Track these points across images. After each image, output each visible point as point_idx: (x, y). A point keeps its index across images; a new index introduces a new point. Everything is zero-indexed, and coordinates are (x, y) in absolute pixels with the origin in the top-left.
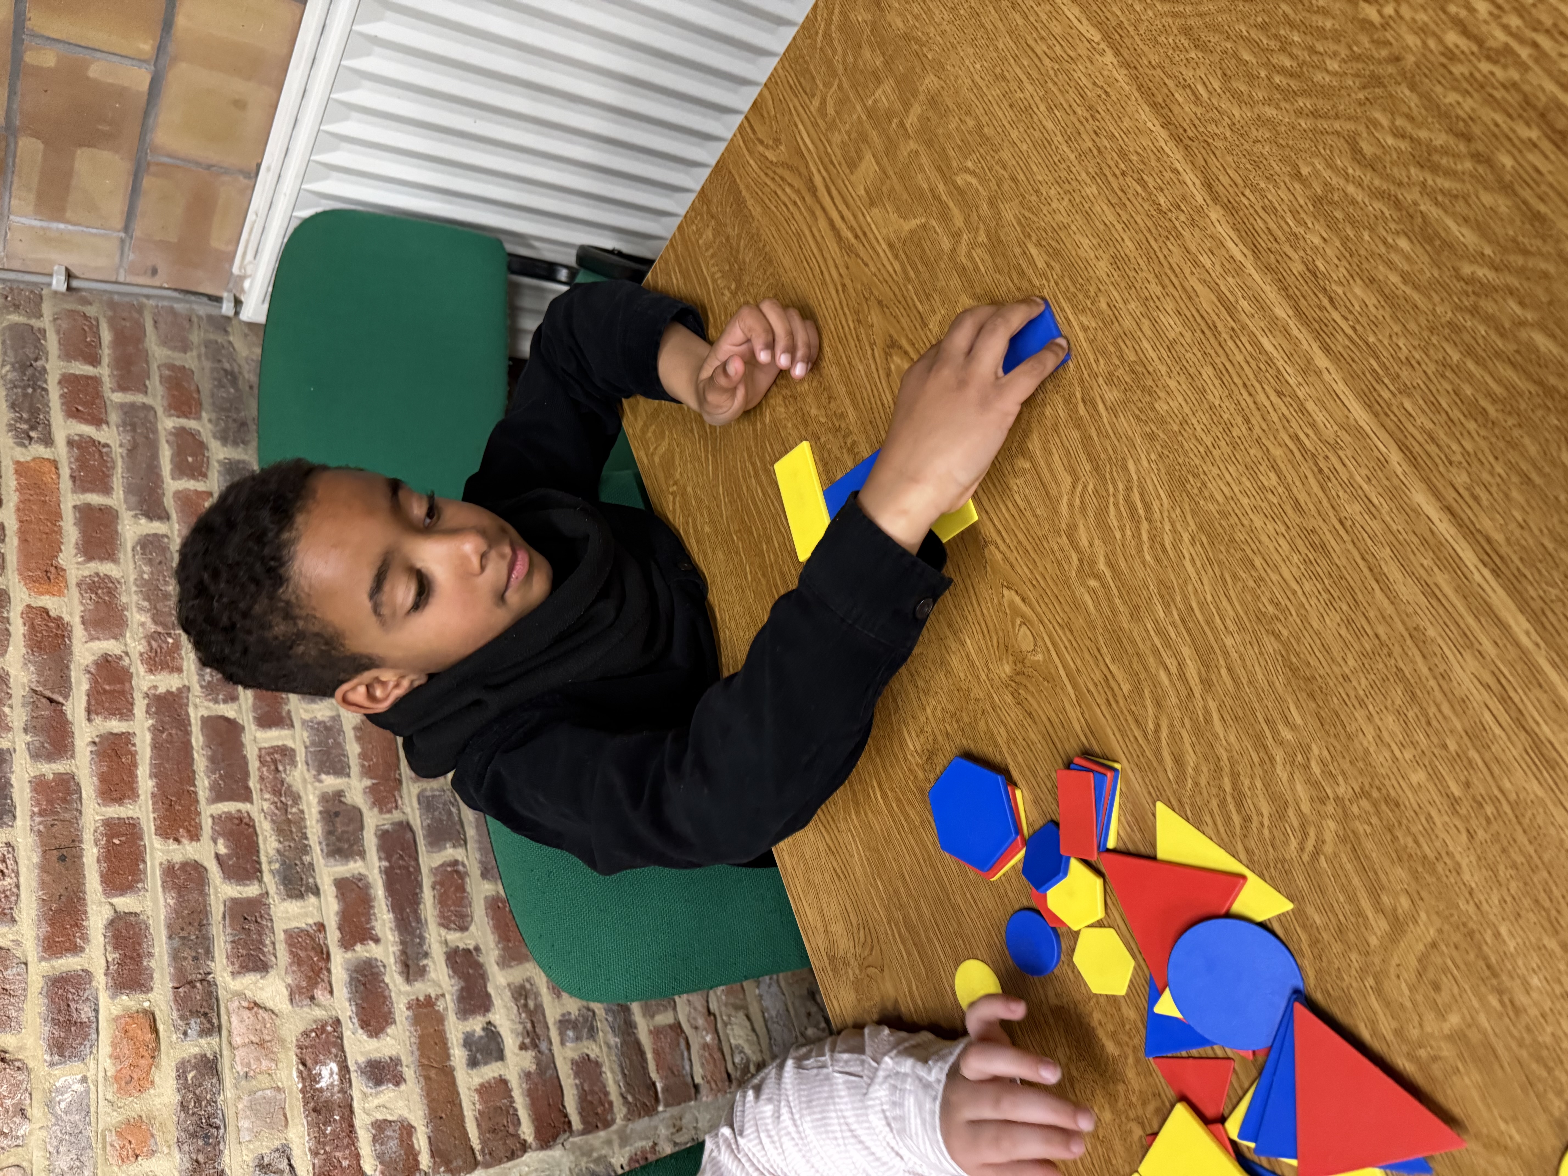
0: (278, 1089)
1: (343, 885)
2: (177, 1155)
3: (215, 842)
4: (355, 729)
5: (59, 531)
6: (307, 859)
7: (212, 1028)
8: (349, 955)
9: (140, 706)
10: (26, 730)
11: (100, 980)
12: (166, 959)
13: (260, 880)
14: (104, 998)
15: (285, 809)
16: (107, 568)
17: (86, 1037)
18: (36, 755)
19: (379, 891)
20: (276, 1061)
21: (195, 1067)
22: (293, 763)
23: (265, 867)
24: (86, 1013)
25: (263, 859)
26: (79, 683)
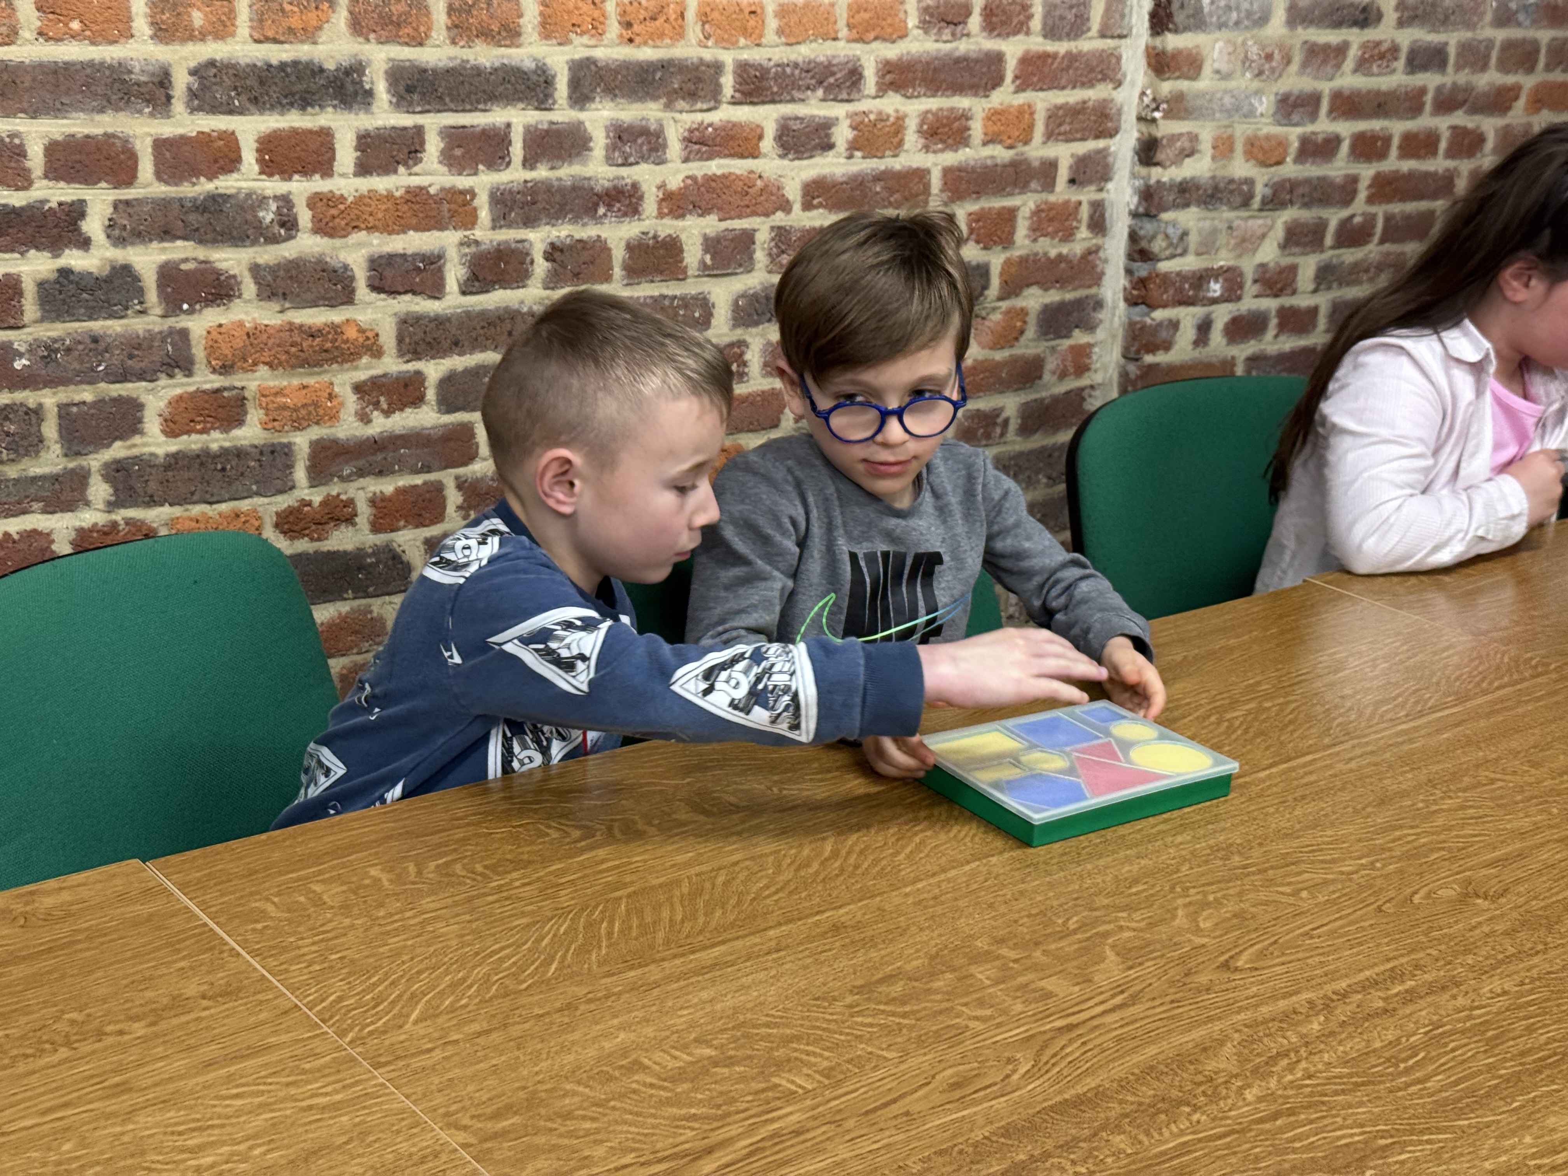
0: (1218, 251)
1: (1314, 312)
3: (1362, 215)
6: (1335, 285)
7: (1264, 205)
8: (1274, 313)
9: (1451, 164)
10: (1453, 83)
11: (1309, 128)
12: (1308, 174)
13: (1331, 248)
14: (1299, 130)
15: (1367, 271)
17: (1284, 118)
18: (1439, 90)
19: (1304, 341)
20: (1233, 251)
21: (1248, 191)
23: (1337, 252)
24: (1295, 118)
25: (1342, 251)
26: (1472, 121)
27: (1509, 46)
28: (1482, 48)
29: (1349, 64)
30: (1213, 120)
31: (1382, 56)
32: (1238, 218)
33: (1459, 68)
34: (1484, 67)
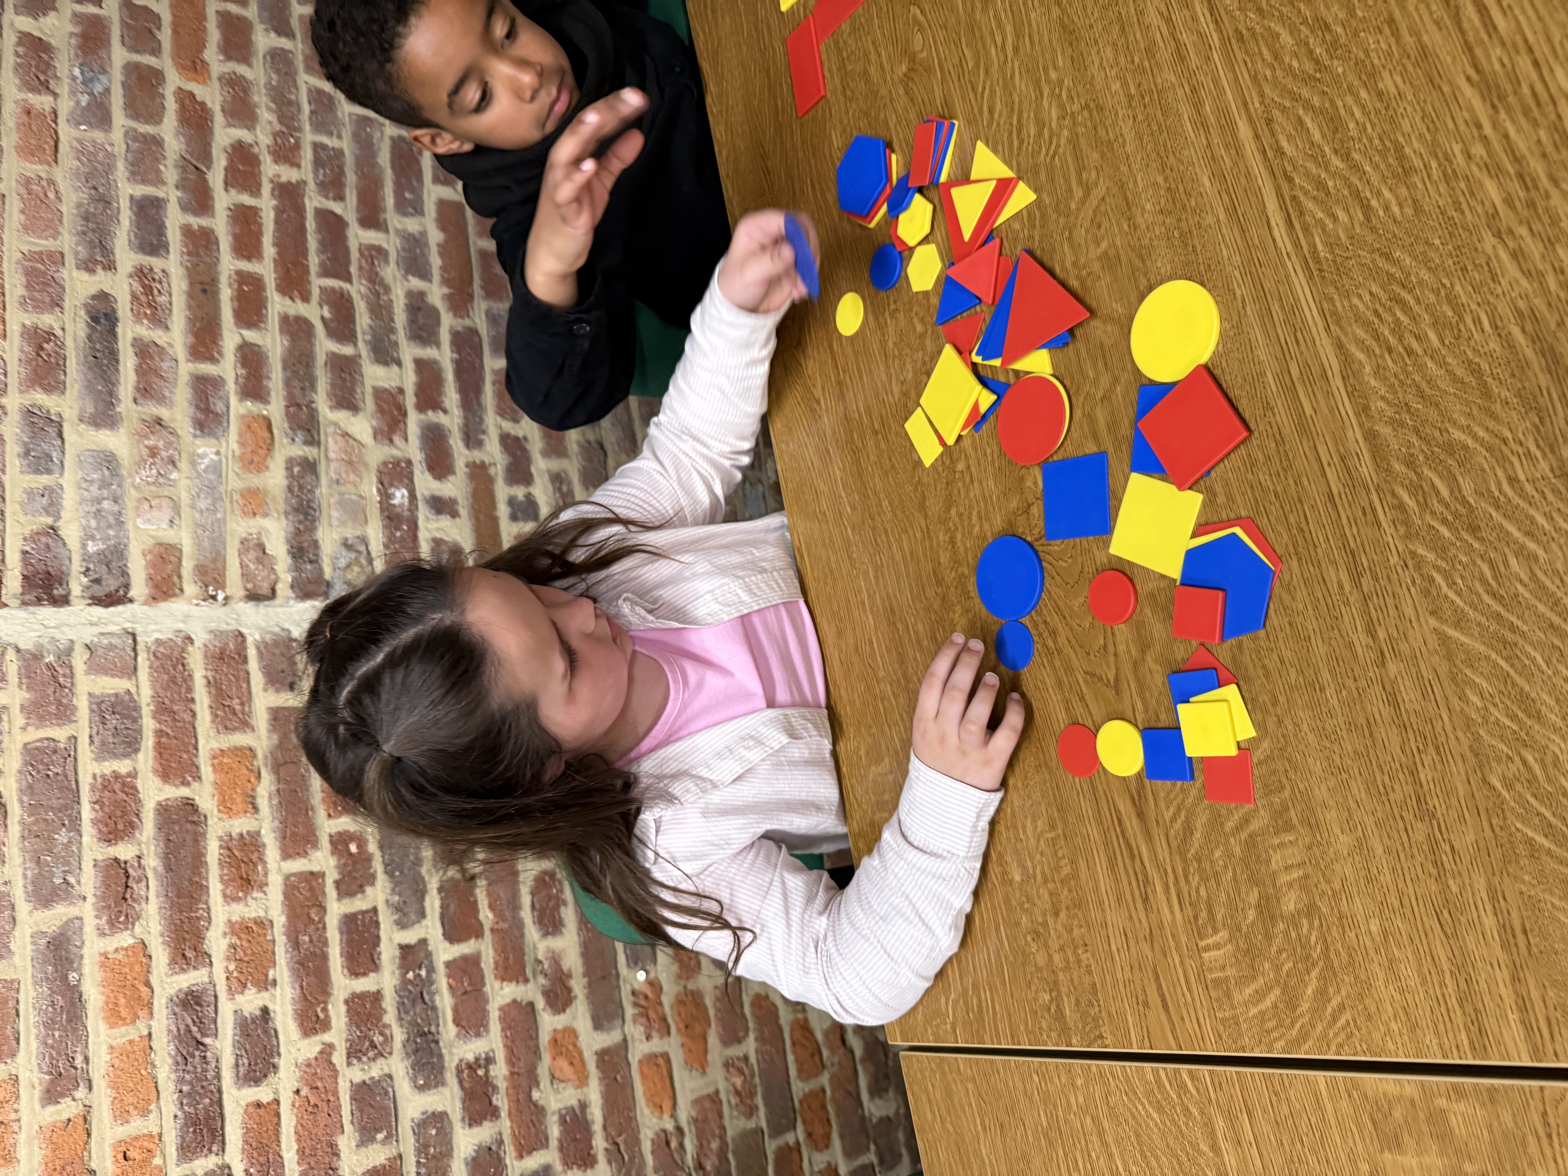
0: (361, 497)
1: (421, 365)
2: (284, 521)
3: (321, 307)
4: (439, 245)
5: (204, 30)
6: (393, 337)
7: (313, 440)
8: (422, 416)
9: (266, 188)
10: (177, 187)
11: (231, 387)
12: (281, 385)
13: (355, 344)
14: (234, 400)
15: (377, 295)
16: (242, 69)
17: (220, 423)
18: (185, 208)
19: (449, 376)
20: (361, 478)
21: (300, 464)
22: (387, 261)
23: (359, 336)
24: (220, 407)
25: (358, 329)
26: (219, 158)
27: (133, 109)
28: (135, 146)
29: (158, 336)
30: (225, 519)
31: (148, 290)
32: (327, 473)
33: (159, 181)
34: (157, 142)
